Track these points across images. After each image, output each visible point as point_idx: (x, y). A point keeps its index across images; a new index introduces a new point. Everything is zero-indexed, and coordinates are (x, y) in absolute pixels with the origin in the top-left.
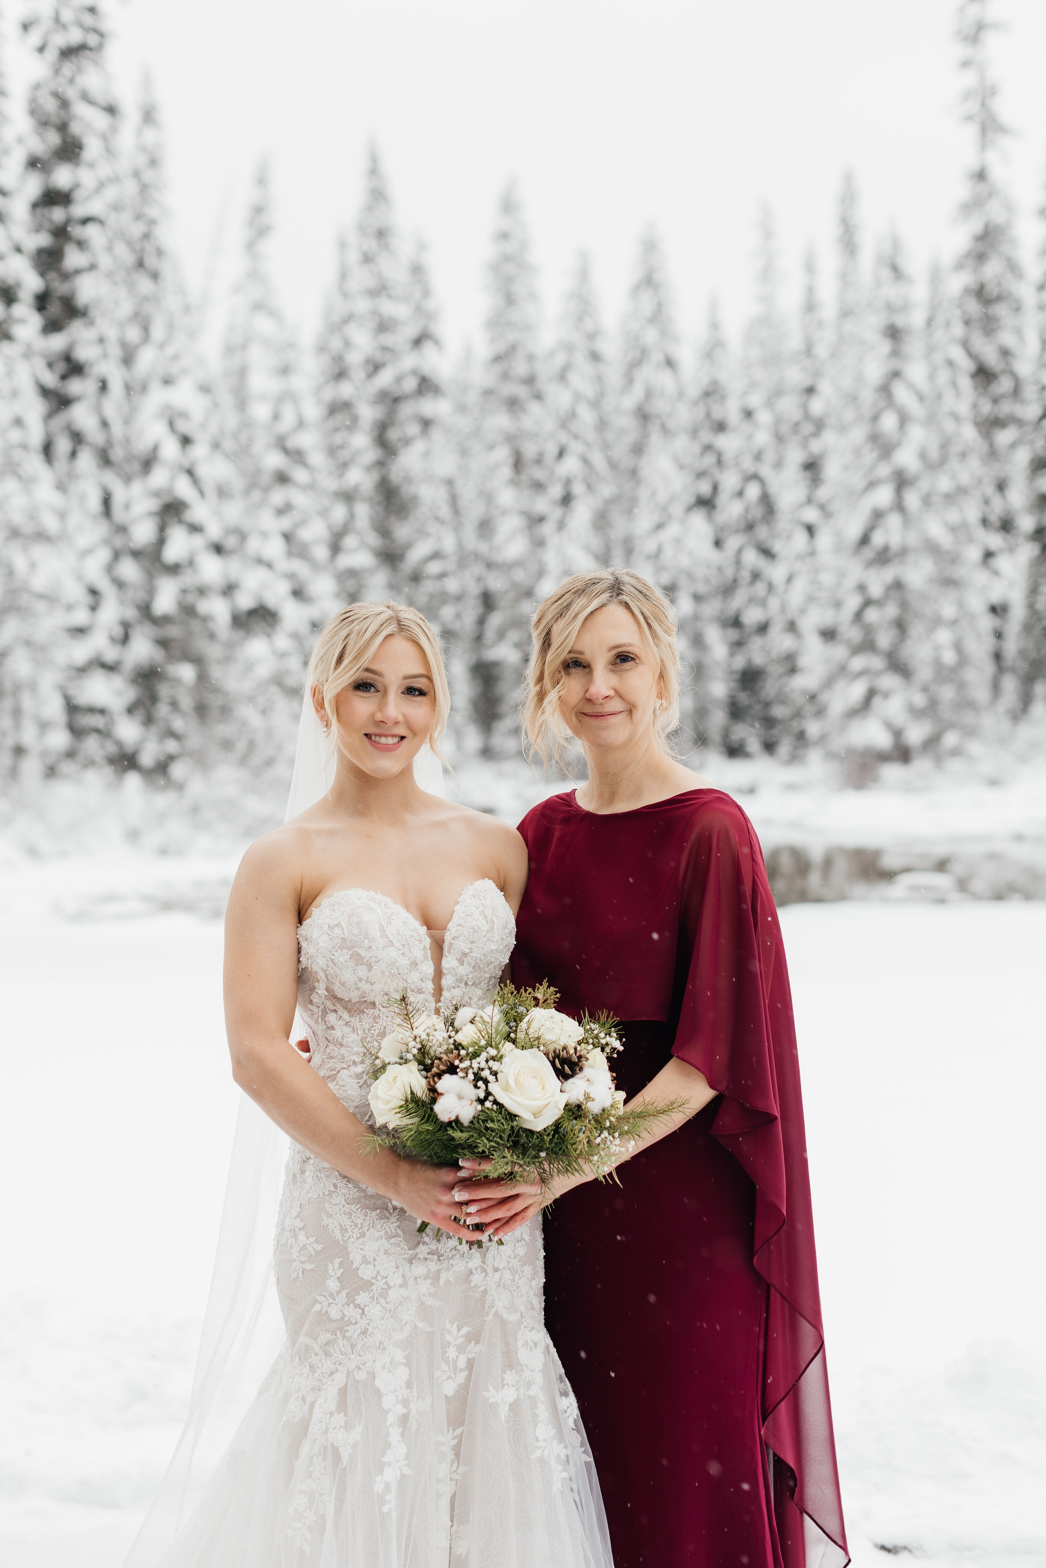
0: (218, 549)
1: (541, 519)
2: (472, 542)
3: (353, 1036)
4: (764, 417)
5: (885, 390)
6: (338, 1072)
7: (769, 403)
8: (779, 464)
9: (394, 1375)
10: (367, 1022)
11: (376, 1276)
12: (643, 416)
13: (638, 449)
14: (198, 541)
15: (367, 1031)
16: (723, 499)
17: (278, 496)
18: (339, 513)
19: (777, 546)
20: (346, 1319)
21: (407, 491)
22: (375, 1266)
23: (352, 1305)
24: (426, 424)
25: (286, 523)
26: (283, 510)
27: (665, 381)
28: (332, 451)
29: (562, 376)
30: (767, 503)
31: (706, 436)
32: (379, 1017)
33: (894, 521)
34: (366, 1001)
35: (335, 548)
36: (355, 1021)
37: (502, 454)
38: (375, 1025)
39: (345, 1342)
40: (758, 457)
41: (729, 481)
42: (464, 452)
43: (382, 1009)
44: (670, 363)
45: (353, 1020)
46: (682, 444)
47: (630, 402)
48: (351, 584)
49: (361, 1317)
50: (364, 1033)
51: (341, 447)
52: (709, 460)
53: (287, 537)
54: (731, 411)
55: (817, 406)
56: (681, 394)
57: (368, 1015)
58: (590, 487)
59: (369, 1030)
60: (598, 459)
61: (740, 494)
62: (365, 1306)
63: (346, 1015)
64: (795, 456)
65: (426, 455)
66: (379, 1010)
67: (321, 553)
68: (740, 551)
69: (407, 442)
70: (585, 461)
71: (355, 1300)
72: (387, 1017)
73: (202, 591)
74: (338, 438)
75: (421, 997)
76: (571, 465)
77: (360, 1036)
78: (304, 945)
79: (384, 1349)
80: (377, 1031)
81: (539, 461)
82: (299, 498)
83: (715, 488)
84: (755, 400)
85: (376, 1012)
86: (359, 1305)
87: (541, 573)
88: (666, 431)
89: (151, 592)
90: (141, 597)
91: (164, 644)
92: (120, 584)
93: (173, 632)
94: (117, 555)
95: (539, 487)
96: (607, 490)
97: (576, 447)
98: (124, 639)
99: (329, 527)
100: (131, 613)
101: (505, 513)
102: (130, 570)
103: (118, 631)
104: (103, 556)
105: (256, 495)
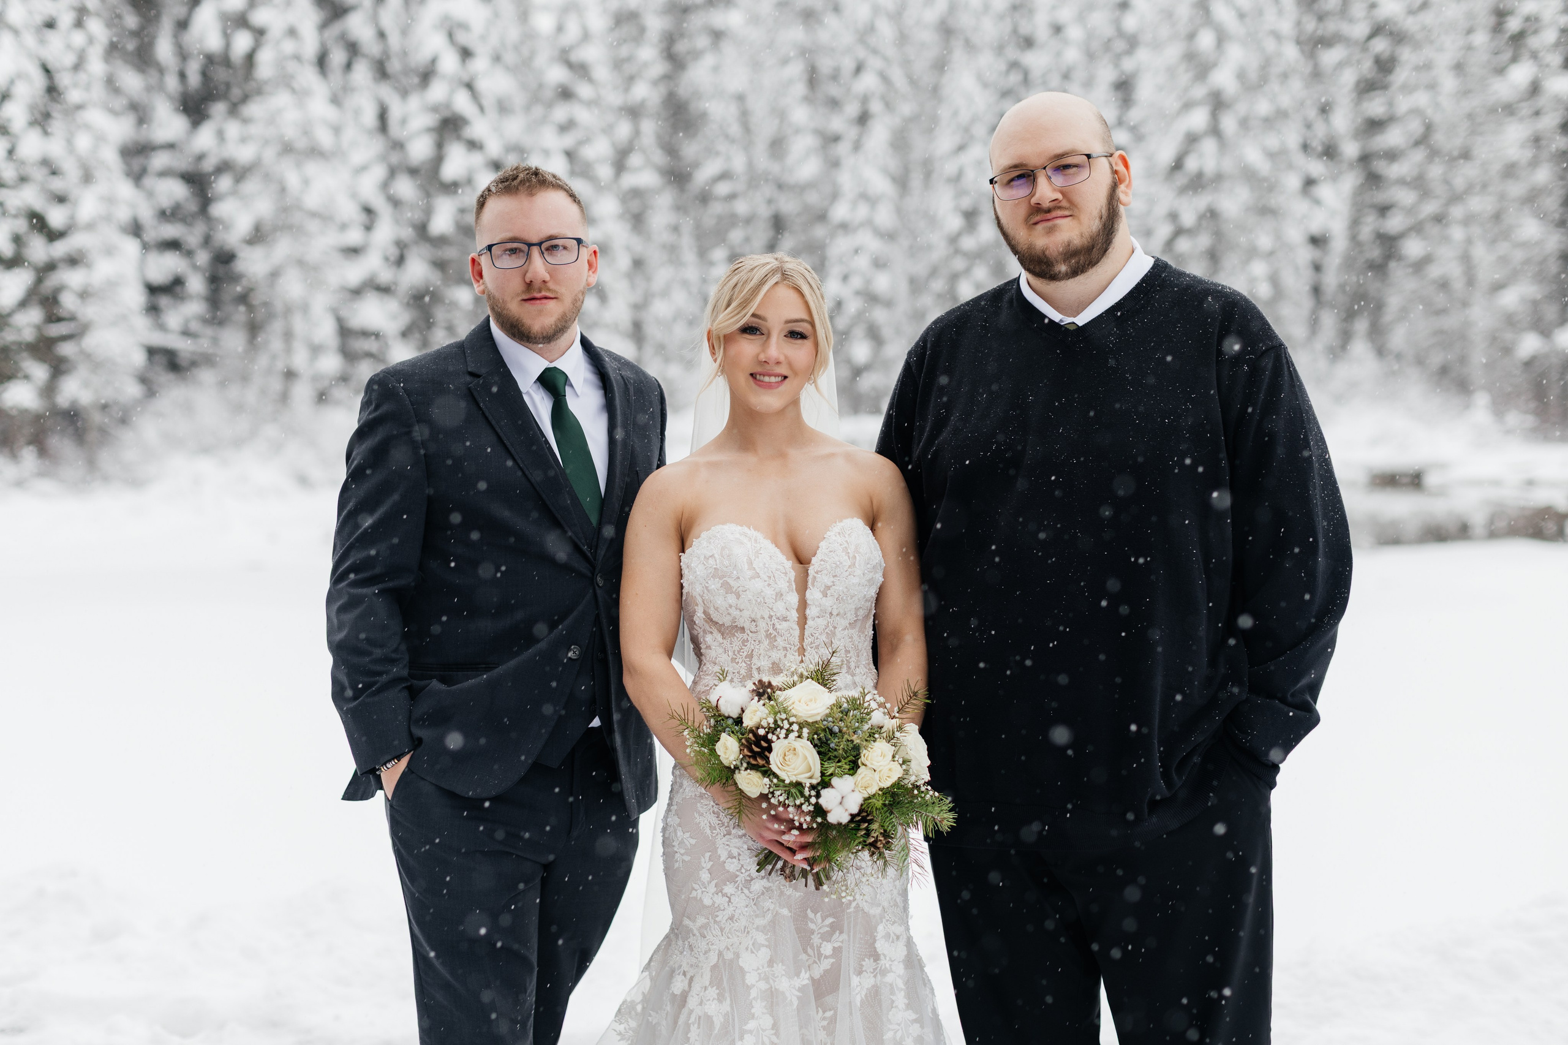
1: (836, 139)
2: (763, 161)
3: (725, 656)
4: (1074, 33)
6: (711, 688)
7: (1080, 18)
8: (1087, 84)
9: (756, 956)
10: (737, 643)
11: (741, 869)
12: (946, 30)
13: (940, 66)
14: (476, 159)
15: (736, 653)
17: (561, 112)
18: (624, 129)
20: (716, 906)
21: (696, 106)
22: (739, 860)
23: (720, 894)
24: (717, 35)
25: (568, 140)
26: (566, 127)
28: (618, 64)
31: (1012, 53)
32: (748, 641)
33: (1209, 146)
34: (736, 626)
35: (620, 167)
36: (726, 643)
37: (796, 69)
38: (743, 647)
39: (716, 926)
40: (1065, 75)
42: (756, 65)
43: (750, 634)
45: (725, 641)
46: (986, 60)
47: (932, 15)
48: (635, 206)
49: (728, 905)
50: (734, 655)
51: (629, 59)
52: (1015, 78)
53: (570, 155)
54: (1039, 26)
55: (1130, 22)
56: (987, 7)
57: (738, 638)
58: (888, 106)
59: (739, 652)
60: (897, 76)
62: (731, 895)
63: (719, 637)
64: (1106, 75)
65: (716, 69)
66: (748, 635)
67: (605, 172)
69: (697, 55)
70: (884, 78)
71: (723, 889)
72: (755, 641)
74: (624, 51)
75: (785, 625)
76: (868, 82)
77: (731, 657)
78: (685, 572)
79: (748, 932)
80: (745, 653)
81: (835, 76)
82: (583, 115)
84: (1065, 15)
85: (745, 636)
86: (726, 893)
87: (835, 196)
88: (970, 47)
89: (428, 212)
90: (417, 216)
91: (440, 265)
92: (395, 203)
93: (450, 253)
94: (393, 172)
95: (834, 104)
96: (906, 109)
97: (875, 63)
98: (400, 261)
99: (614, 144)
100: (407, 233)
101: (797, 131)
102: (405, 188)
103: (393, 252)
104: (378, 173)
105: (538, 111)
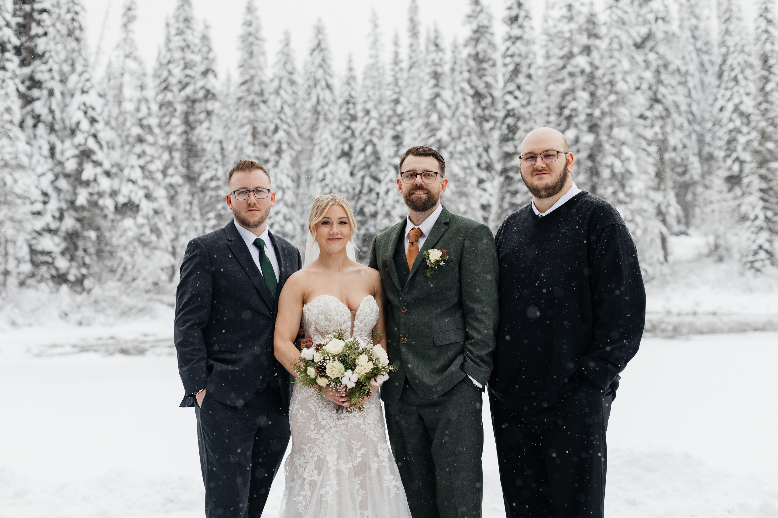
0: (108, 174)
1: (267, 161)
4: (374, 114)
5: (432, 102)
7: (376, 107)
8: (381, 137)
11: (327, 424)
12: (316, 112)
13: (314, 128)
14: (99, 170)
16: (355, 153)
19: (381, 176)
21: (200, 146)
23: (318, 434)
27: (326, 95)
29: (277, 92)
30: (376, 155)
31: (346, 122)
34: (327, 333)
35: (164, 173)
40: (371, 133)
41: (358, 144)
44: (328, 86)
45: (323, 338)
46: (334, 126)
47: (309, 105)
49: (322, 438)
53: (142, 168)
54: (359, 111)
55: (400, 109)
56: (334, 101)
58: (290, 146)
60: (294, 132)
61: (363, 150)
62: (323, 434)
63: (320, 337)
64: (389, 133)
65: (209, 128)
68: (363, 177)
69: (201, 122)
71: (319, 432)
73: (101, 194)
81: (266, 133)
83: (351, 148)
84: (370, 106)
86: (321, 433)
88: (327, 120)
97: (283, 126)
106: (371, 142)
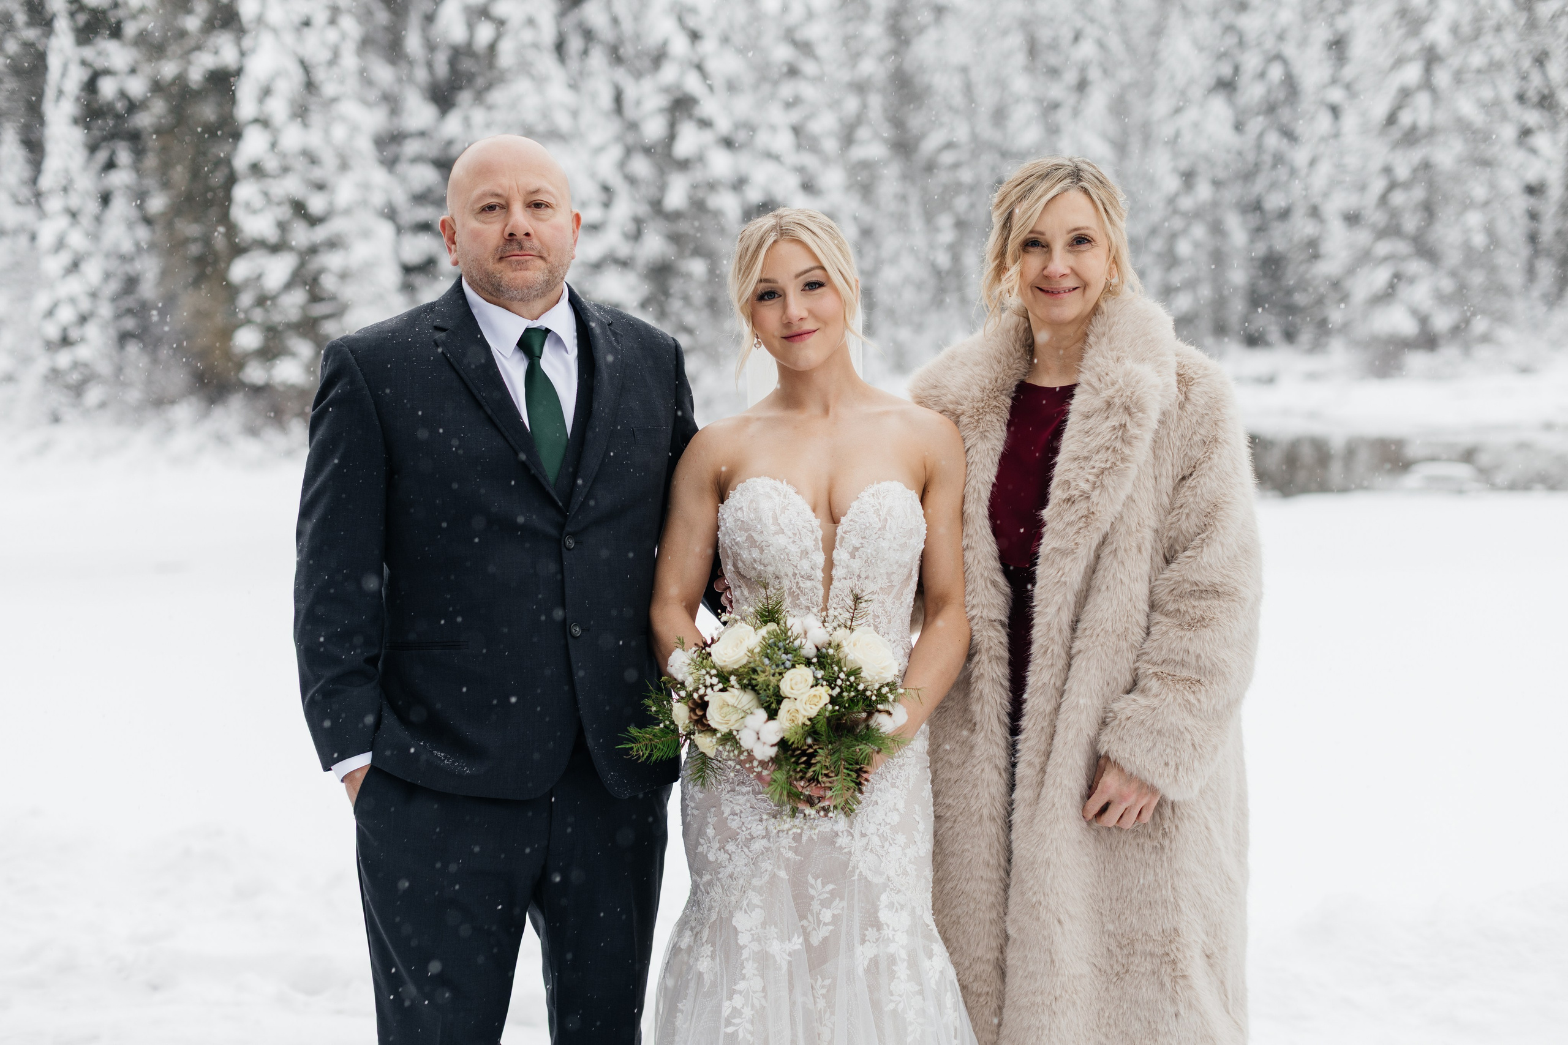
0: (728, 143)
1: (1056, 106)
2: (986, 130)
8: (1303, 43)
11: (741, 827)
14: (707, 137)
16: (1246, 83)
17: (787, 89)
18: (851, 104)
19: (1300, 128)
21: (921, 80)
22: (741, 818)
23: (722, 850)
24: (939, 11)
25: (795, 116)
26: (792, 103)
28: (845, 41)
30: (1290, 84)
31: (1227, 16)
33: (1422, 100)
35: (846, 138)
37: (1016, 41)
40: (1281, 36)
41: (1251, 62)
42: (980, 39)
45: (751, 596)
46: (1202, 25)
48: (863, 178)
51: (855, 37)
52: (1231, 40)
53: (796, 130)
58: (1107, 73)
61: (1262, 75)
62: (732, 853)
63: (746, 592)
64: (1320, 34)
65: (939, 43)
67: (831, 146)
68: (1261, 135)
69: (920, 30)
70: (1101, 45)
71: (725, 846)
73: (712, 186)
74: (852, 28)
75: (809, 584)
76: (1086, 50)
78: (721, 523)
82: (808, 91)
83: (1237, 70)
86: (727, 851)
88: (1186, 12)
89: (663, 188)
90: (652, 192)
91: (675, 239)
92: (632, 180)
93: (683, 226)
94: (629, 151)
95: (1054, 72)
96: (1126, 75)
97: (1092, 31)
98: (636, 236)
99: (841, 120)
100: (643, 210)
101: (1017, 101)
102: (641, 166)
103: (631, 227)
104: (615, 152)
105: (766, 88)
106: (1278, 57)
